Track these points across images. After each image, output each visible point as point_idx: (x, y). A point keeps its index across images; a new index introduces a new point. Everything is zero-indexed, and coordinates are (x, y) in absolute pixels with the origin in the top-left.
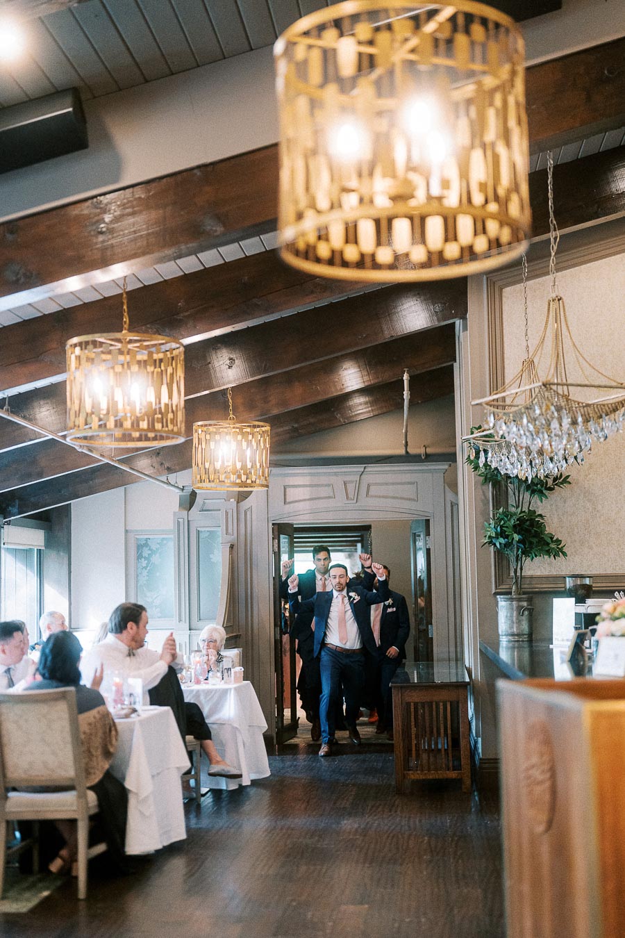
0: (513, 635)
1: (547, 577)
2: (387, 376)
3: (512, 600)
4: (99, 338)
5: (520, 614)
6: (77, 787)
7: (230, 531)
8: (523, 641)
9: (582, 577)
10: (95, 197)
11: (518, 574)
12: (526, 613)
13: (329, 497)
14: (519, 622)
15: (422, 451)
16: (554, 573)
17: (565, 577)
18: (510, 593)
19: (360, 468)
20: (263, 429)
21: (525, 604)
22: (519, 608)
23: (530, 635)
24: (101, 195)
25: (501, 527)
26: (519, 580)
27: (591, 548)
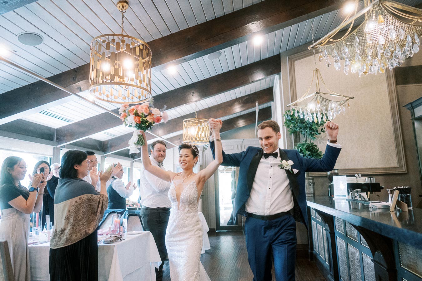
12: (312, 184)
14: (309, 188)
19: (242, 140)
21: (311, 181)
23: (314, 194)
25: (301, 149)
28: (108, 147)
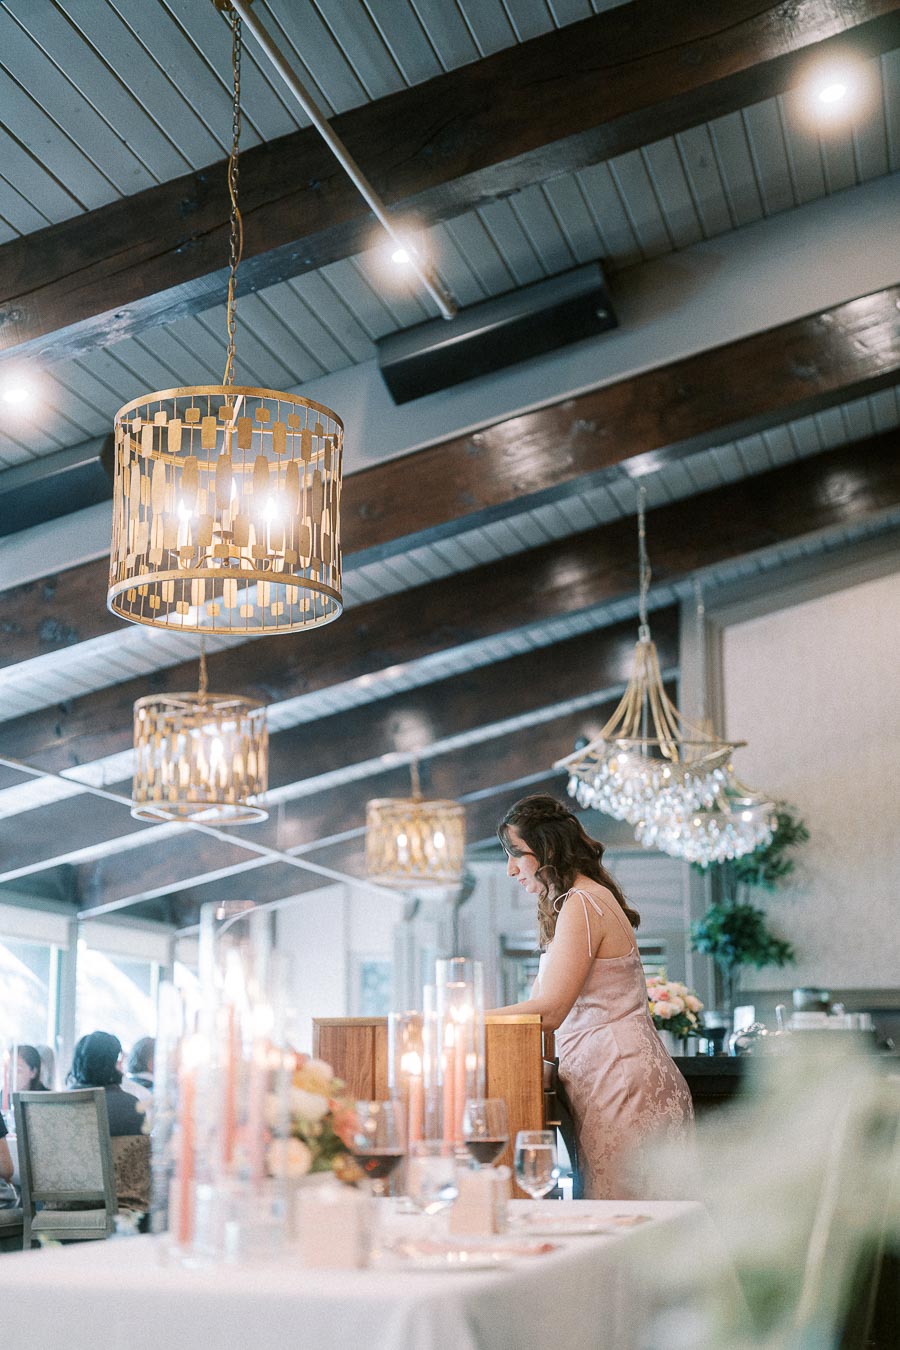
20: (453, 812)
27: (836, 956)
28: (91, 889)
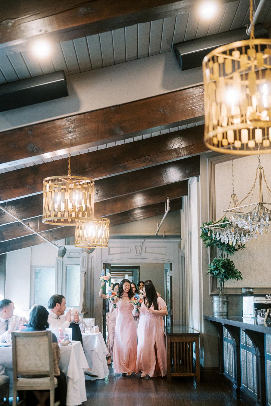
0: (220, 313)
1: (233, 288)
2: (158, 200)
3: (220, 297)
4: (60, 177)
5: (223, 304)
6: (51, 376)
7: (84, 266)
8: (224, 316)
9: (249, 288)
10: (68, 117)
11: (222, 287)
12: (226, 303)
13: (128, 253)
14: (223, 307)
15: (163, 234)
16: (236, 287)
17: (242, 288)
18: (219, 295)
19: (142, 240)
20: (107, 221)
21: (225, 299)
22: (223, 301)
23: (227, 313)
24: (70, 116)
25: (216, 266)
26: (222, 289)
27: (252, 276)
